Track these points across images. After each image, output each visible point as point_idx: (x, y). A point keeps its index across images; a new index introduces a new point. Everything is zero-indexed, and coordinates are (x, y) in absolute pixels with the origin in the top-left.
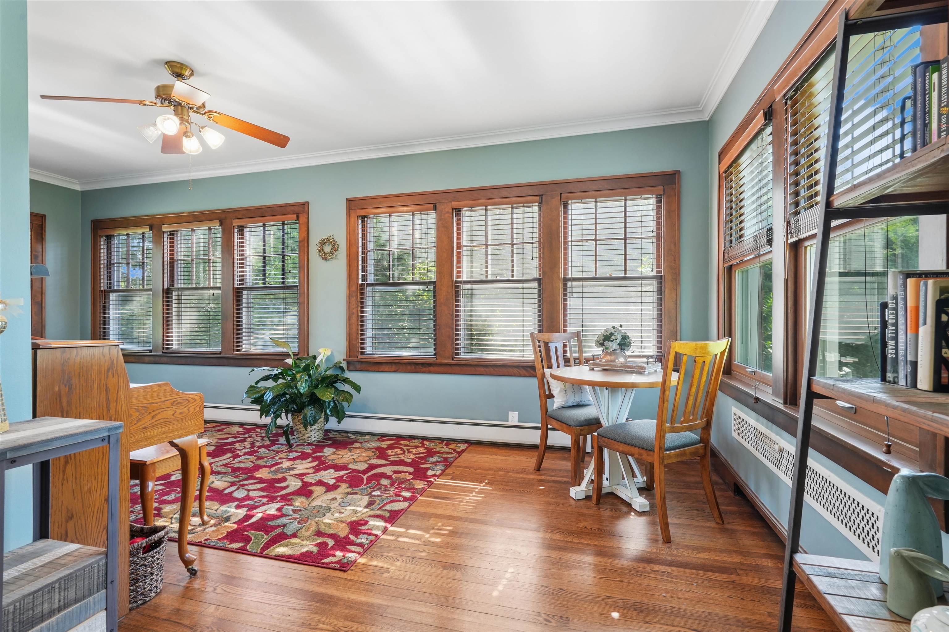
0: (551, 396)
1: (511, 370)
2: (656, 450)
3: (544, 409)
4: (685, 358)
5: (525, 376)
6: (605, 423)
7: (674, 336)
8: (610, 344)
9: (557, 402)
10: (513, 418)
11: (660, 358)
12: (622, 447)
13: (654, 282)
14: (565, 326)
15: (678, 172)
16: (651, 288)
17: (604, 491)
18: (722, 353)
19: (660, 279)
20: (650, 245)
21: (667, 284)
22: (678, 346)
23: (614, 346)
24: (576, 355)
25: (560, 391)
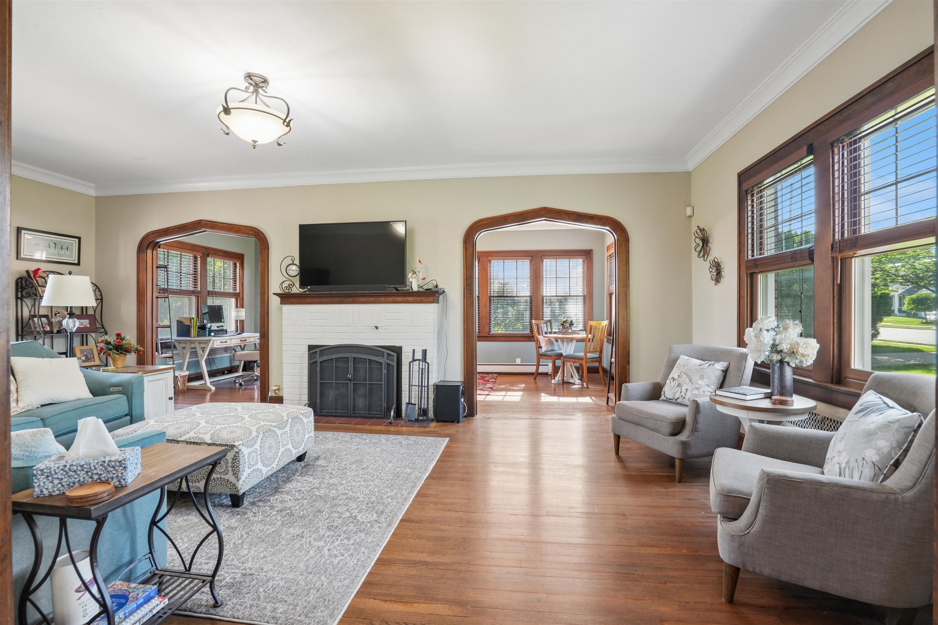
0: (541, 347)
1: (517, 338)
2: (584, 359)
3: (538, 352)
4: (593, 327)
5: (524, 341)
6: (564, 354)
7: (591, 319)
8: (566, 324)
9: (544, 349)
10: (518, 361)
11: (585, 330)
12: (572, 360)
13: (582, 298)
14: (543, 317)
15: (592, 250)
16: (581, 300)
17: (565, 381)
18: (606, 326)
19: (584, 297)
20: (580, 280)
21: (587, 299)
22: (591, 323)
23: (568, 325)
24: (550, 331)
25: (545, 345)
